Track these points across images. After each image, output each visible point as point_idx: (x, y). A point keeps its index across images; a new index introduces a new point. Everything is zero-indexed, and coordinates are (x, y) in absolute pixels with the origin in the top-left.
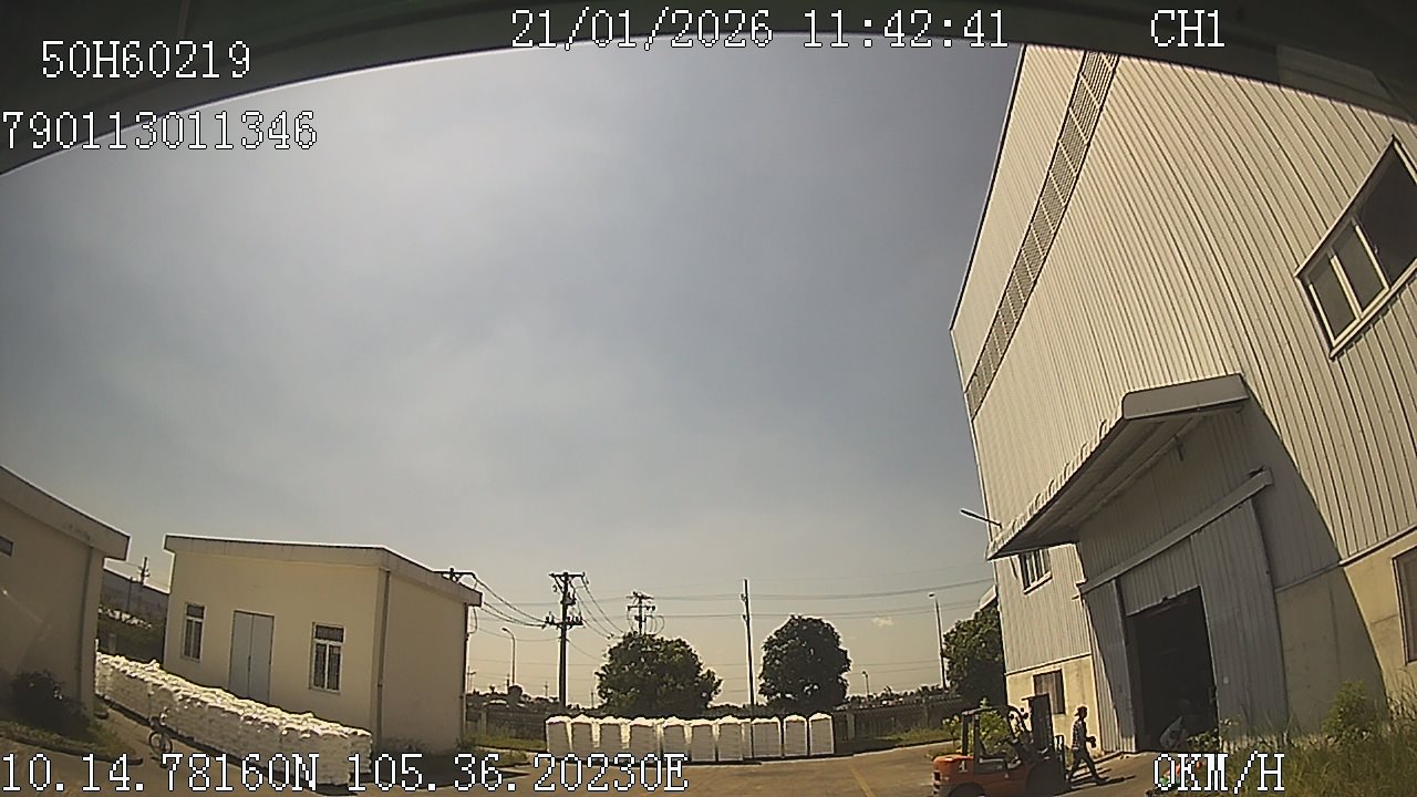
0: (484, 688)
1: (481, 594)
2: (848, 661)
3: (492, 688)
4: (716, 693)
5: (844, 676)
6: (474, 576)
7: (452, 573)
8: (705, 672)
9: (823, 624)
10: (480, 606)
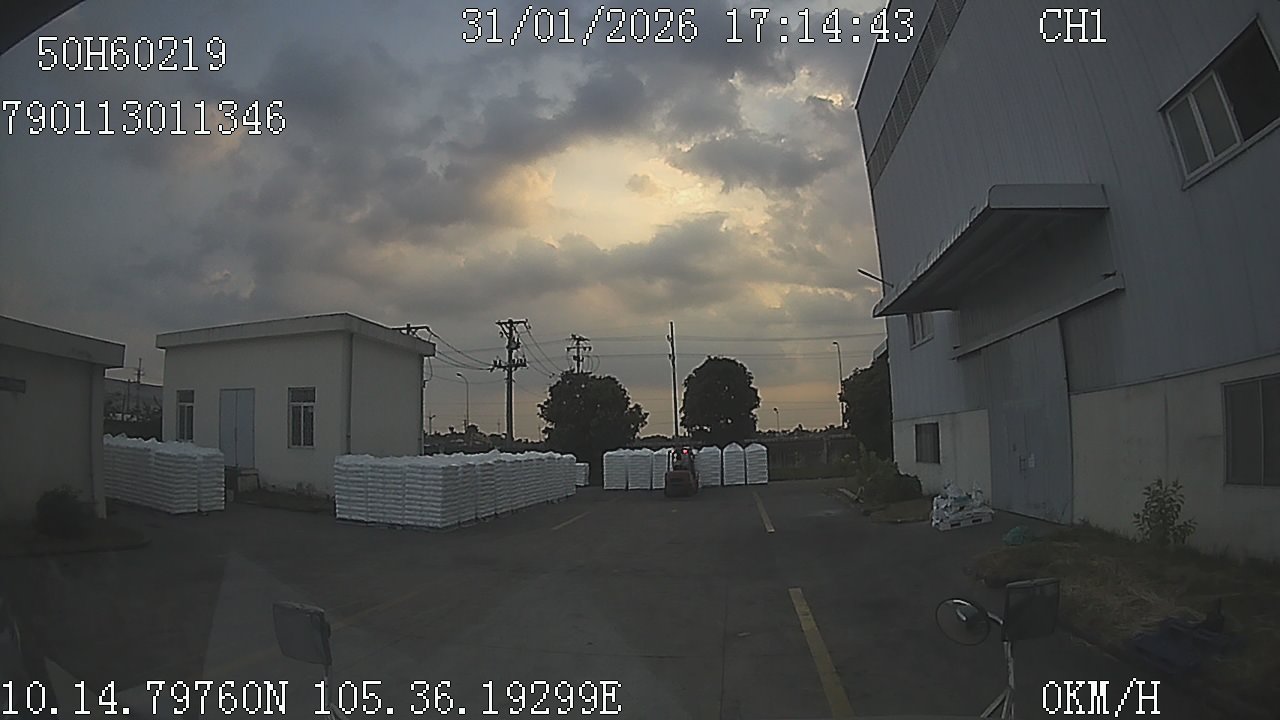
0: (446, 430)
1: (434, 345)
2: (758, 398)
3: (451, 429)
4: (642, 426)
5: (754, 412)
6: (427, 328)
7: (409, 328)
8: (631, 406)
9: (737, 364)
10: (434, 355)
